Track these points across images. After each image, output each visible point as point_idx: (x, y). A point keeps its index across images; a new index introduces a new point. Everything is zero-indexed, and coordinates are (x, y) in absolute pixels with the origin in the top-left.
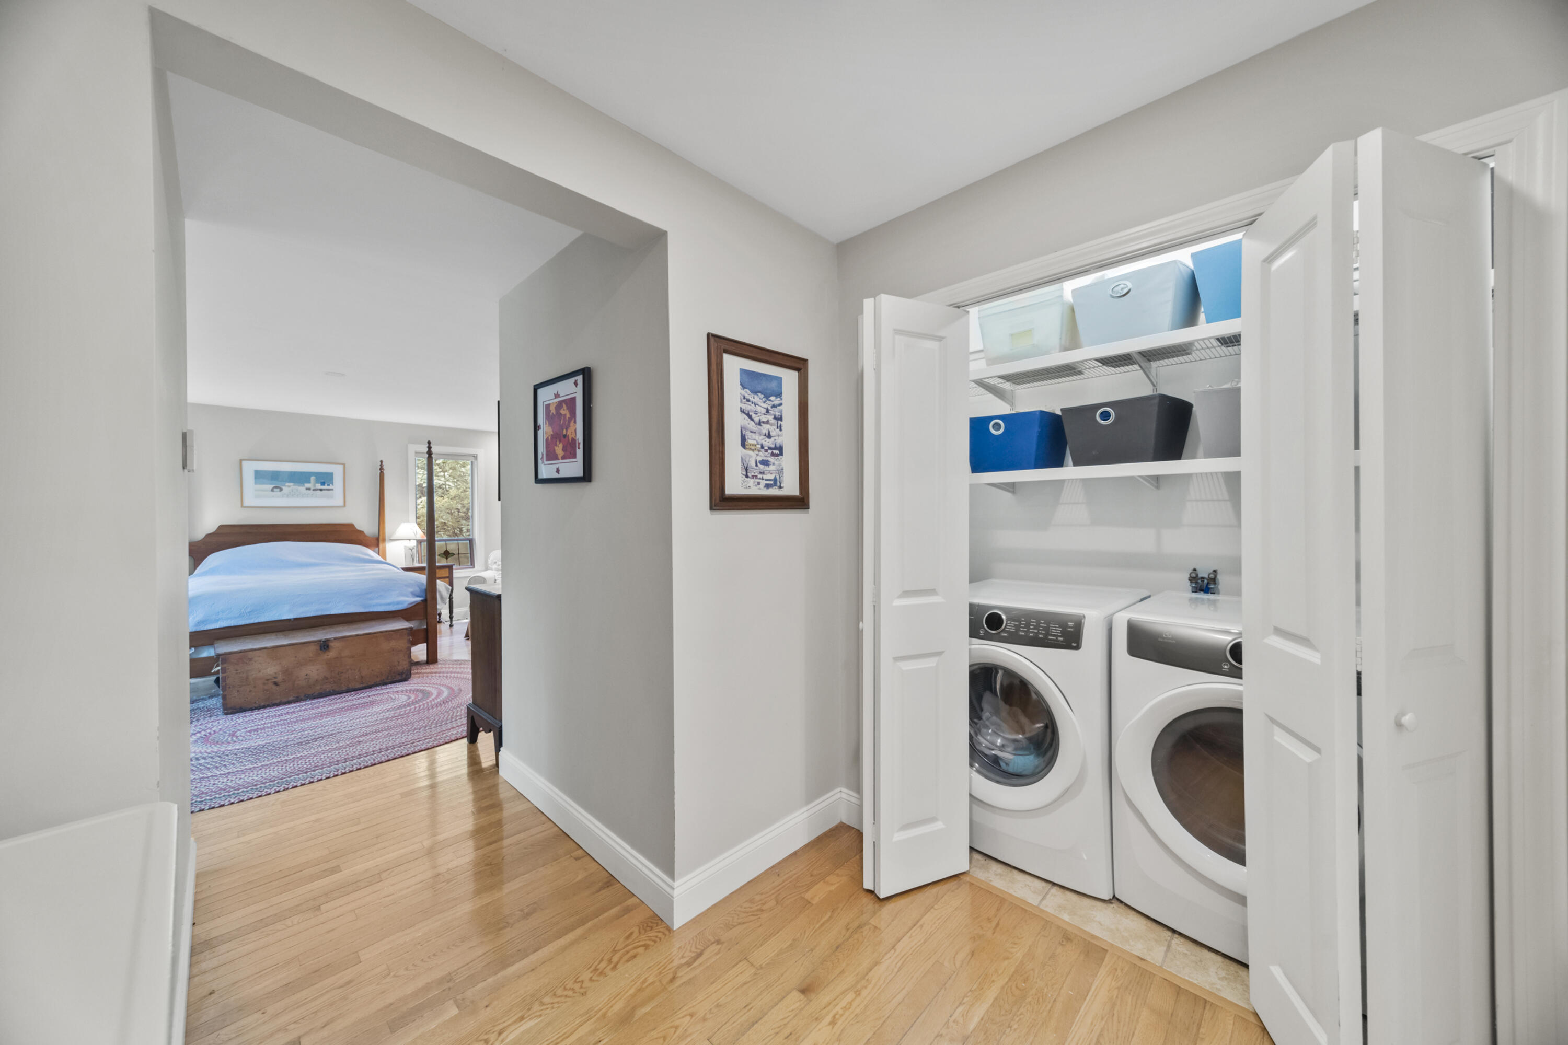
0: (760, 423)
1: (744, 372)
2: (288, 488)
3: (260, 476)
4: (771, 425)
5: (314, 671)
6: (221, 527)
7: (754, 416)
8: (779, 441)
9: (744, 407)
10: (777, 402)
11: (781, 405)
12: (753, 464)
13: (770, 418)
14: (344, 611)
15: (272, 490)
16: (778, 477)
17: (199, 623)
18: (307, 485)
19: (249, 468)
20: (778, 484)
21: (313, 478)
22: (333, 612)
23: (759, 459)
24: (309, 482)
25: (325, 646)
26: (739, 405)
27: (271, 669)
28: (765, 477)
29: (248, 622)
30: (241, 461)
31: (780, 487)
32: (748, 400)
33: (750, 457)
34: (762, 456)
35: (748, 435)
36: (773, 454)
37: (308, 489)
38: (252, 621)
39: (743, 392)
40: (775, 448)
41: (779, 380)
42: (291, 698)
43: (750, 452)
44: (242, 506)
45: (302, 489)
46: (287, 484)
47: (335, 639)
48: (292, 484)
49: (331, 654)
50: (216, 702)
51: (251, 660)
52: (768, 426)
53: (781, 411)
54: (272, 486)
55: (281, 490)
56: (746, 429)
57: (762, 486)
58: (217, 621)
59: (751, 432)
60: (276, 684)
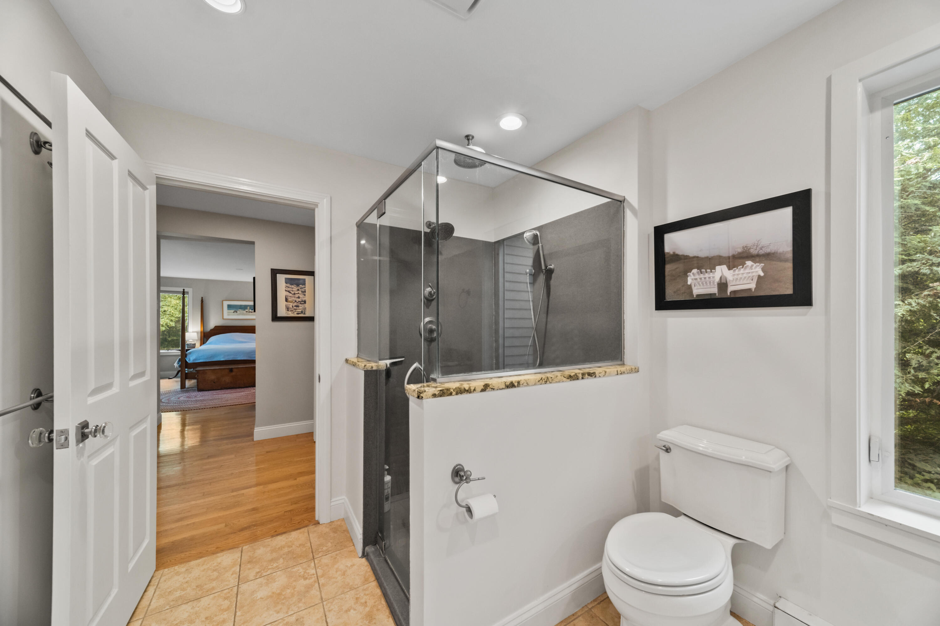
0: (294, 294)
1: (286, 279)
2: (240, 311)
3: (230, 307)
4: (300, 294)
5: (227, 379)
6: (216, 327)
7: (291, 292)
8: (304, 299)
9: (286, 289)
10: (303, 286)
11: (305, 287)
12: (291, 307)
13: (300, 292)
14: (242, 359)
15: (234, 312)
16: (303, 311)
17: (194, 360)
18: (246, 310)
19: (226, 303)
20: (304, 313)
21: (248, 307)
22: (238, 359)
23: (294, 305)
24: (247, 309)
25: (231, 370)
26: (284, 289)
27: (213, 377)
28: (297, 311)
29: (210, 361)
30: (223, 301)
31: (304, 314)
32: (289, 287)
33: (290, 304)
34: (295, 304)
35: (289, 298)
36: (301, 303)
37: (247, 312)
38: (211, 360)
39: (286, 285)
40: (302, 301)
41: (304, 280)
42: (219, 388)
43: (290, 303)
44: (223, 319)
45: (244, 312)
46: (239, 310)
47: (235, 368)
48: (240, 310)
49: (233, 374)
50: (196, 389)
51: (206, 373)
52: (298, 295)
53: (305, 290)
54: (233, 311)
55: (237, 312)
56: (288, 296)
57: (295, 314)
58: (200, 360)
59: (290, 297)
60: (214, 382)
